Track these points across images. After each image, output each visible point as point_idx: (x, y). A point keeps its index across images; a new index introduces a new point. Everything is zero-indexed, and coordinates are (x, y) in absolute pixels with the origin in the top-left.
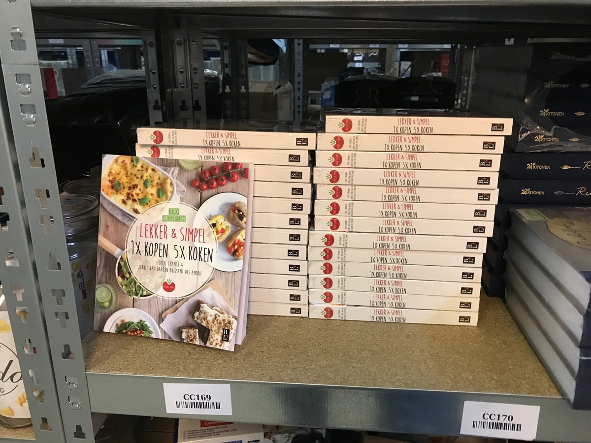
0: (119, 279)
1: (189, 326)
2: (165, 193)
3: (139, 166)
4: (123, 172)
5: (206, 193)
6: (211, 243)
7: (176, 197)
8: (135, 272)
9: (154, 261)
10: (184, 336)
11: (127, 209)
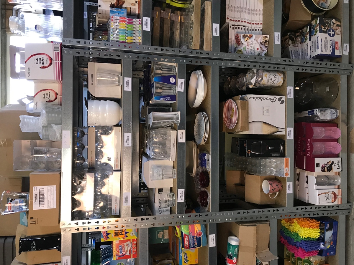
1: (265, 45)
5: (241, 42)
6: (250, 41)
7: (241, 48)
9: (253, 52)
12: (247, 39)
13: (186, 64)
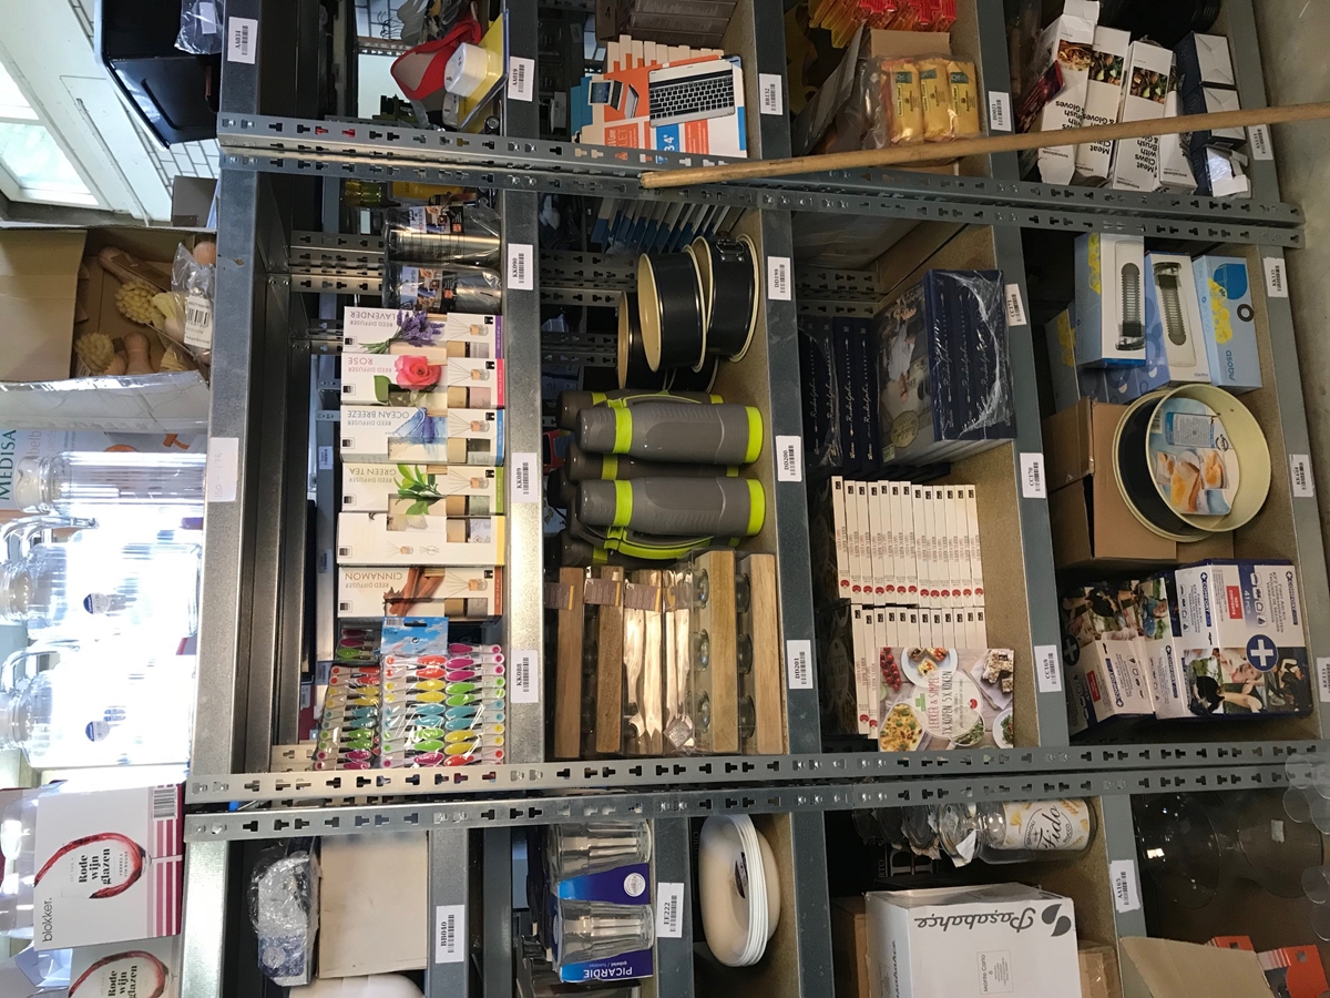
0: (972, 743)
1: (1001, 687)
2: (905, 710)
3: (887, 731)
4: (892, 743)
5: (903, 679)
6: (938, 673)
7: (907, 701)
8: (966, 730)
9: (955, 717)
10: (1008, 690)
11: (919, 739)
12: (929, 664)
13: (687, 816)
